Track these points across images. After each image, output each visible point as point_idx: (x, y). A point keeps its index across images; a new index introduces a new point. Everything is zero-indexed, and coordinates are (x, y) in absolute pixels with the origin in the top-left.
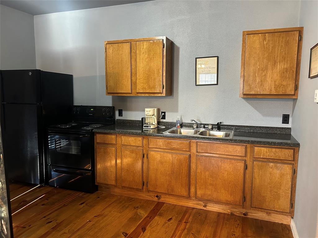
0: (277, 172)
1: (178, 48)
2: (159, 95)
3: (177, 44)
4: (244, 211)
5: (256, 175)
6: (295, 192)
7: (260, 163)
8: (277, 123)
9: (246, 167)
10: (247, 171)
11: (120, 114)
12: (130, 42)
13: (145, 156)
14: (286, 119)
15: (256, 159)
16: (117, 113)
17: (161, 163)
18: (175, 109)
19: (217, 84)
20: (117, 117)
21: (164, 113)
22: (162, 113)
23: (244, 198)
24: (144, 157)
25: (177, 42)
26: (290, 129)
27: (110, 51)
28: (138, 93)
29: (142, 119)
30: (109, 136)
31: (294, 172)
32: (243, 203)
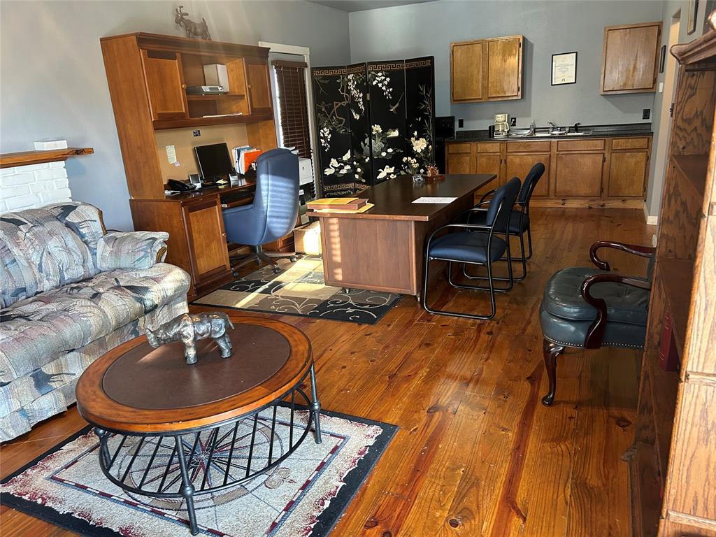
0: (633, 161)
1: (532, 45)
2: (514, 98)
3: (530, 40)
4: (602, 203)
5: (613, 166)
6: (648, 177)
7: (618, 154)
8: (638, 119)
9: (604, 160)
10: (605, 164)
11: (461, 125)
12: (481, 42)
13: (503, 162)
14: (646, 114)
15: (614, 151)
16: (457, 124)
17: (521, 165)
18: (527, 114)
19: (575, 83)
20: (457, 128)
21: (515, 119)
22: (512, 119)
23: (602, 190)
24: (501, 162)
25: (530, 38)
26: (650, 124)
27: (458, 54)
28: (489, 98)
29: (490, 127)
30: (464, 145)
31: (648, 159)
32: (601, 194)
